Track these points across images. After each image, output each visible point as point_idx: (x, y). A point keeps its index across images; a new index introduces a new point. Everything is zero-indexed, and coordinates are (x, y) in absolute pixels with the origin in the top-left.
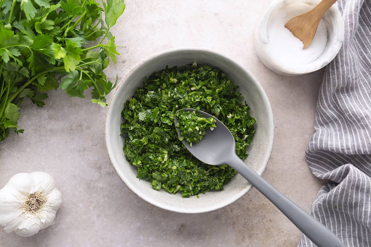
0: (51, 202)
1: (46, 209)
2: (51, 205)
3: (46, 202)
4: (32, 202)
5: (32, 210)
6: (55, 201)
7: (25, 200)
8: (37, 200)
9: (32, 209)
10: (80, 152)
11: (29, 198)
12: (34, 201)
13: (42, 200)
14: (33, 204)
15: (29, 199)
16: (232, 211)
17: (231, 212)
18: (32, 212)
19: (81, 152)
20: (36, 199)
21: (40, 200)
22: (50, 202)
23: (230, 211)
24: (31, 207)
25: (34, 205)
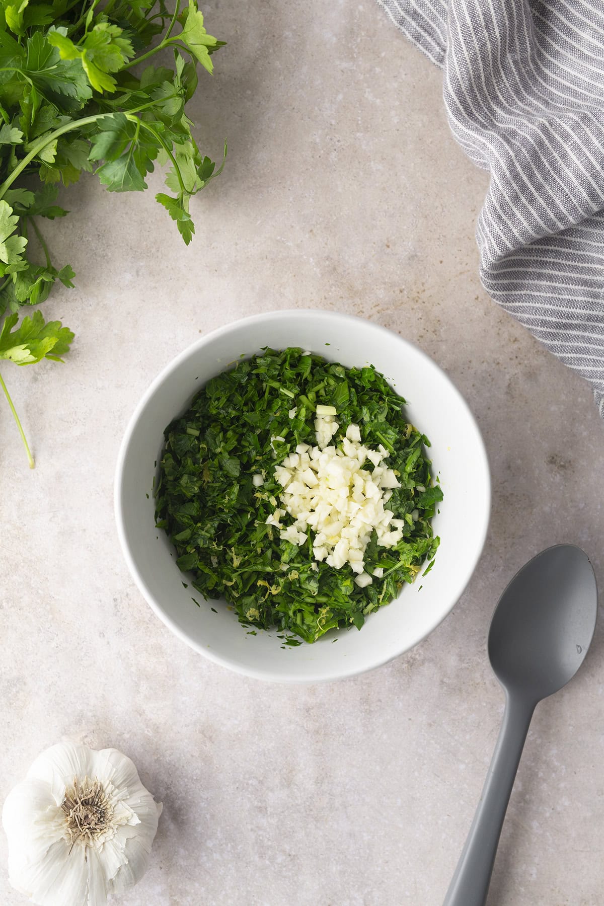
0: (110, 779)
1: (115, 798)
2: (118, 783)
3: (104, 788)
4: (80, 814)
5: (97, 827)
6: (115, 770)
7: (64, 825)
8: (85, 803)
9: (92, 826)
10: (370, 711)
11: (67, 816)
12: (82, 812)
13: (93, 794)
14: (86, 817)
15: (69, 817)
16: (516, 340)
17: (519, 341)
18: (98, 830)
19: (372, 709)
20: (80, 803)
21: (89, 797)
22: (108, 781)
23: (516, 346)
24: (89, 824)
25: (90, 816)
